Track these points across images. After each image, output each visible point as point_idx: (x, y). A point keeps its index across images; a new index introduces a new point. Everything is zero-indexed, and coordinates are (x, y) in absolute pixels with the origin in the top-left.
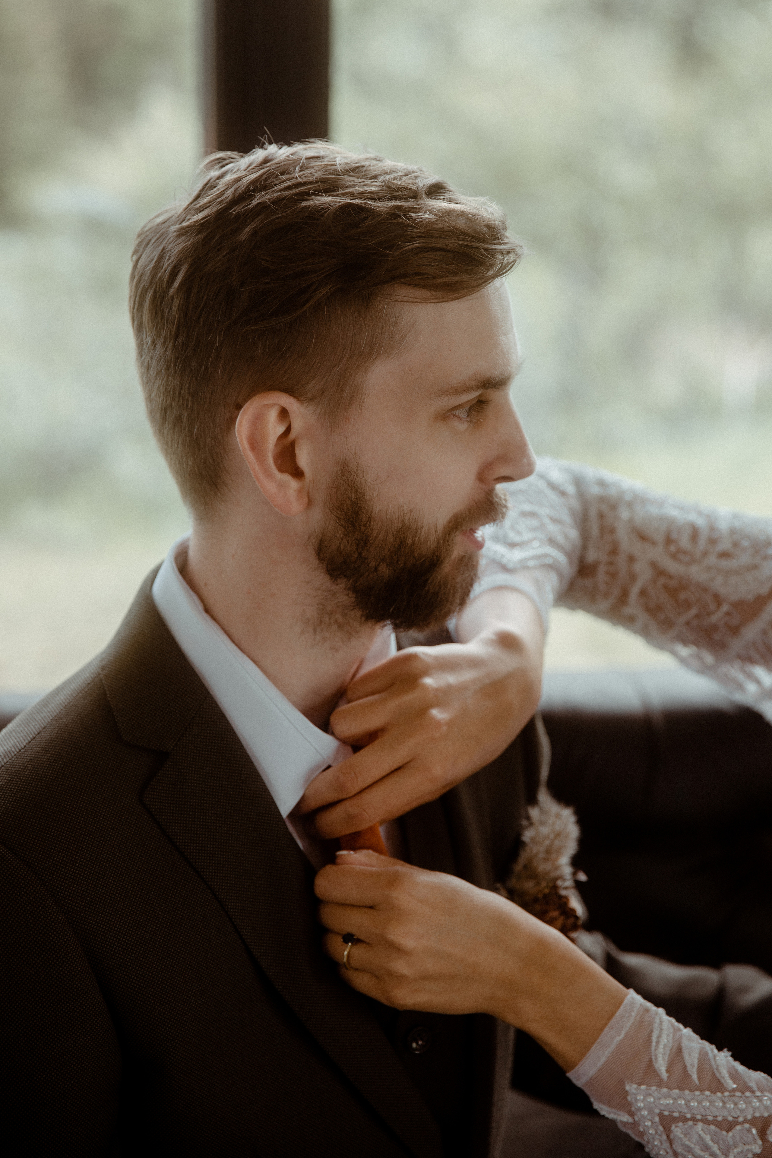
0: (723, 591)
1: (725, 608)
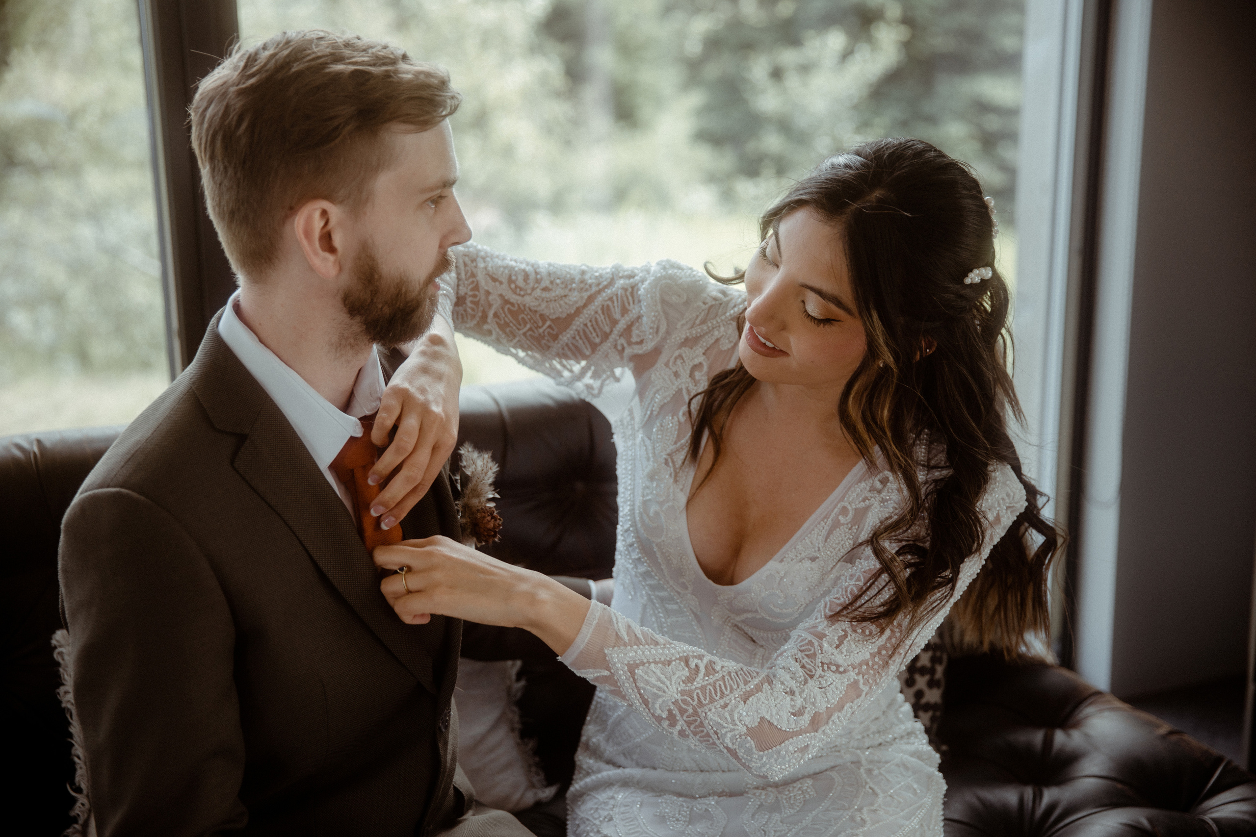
0: (546, 312)
1: (548, 323)
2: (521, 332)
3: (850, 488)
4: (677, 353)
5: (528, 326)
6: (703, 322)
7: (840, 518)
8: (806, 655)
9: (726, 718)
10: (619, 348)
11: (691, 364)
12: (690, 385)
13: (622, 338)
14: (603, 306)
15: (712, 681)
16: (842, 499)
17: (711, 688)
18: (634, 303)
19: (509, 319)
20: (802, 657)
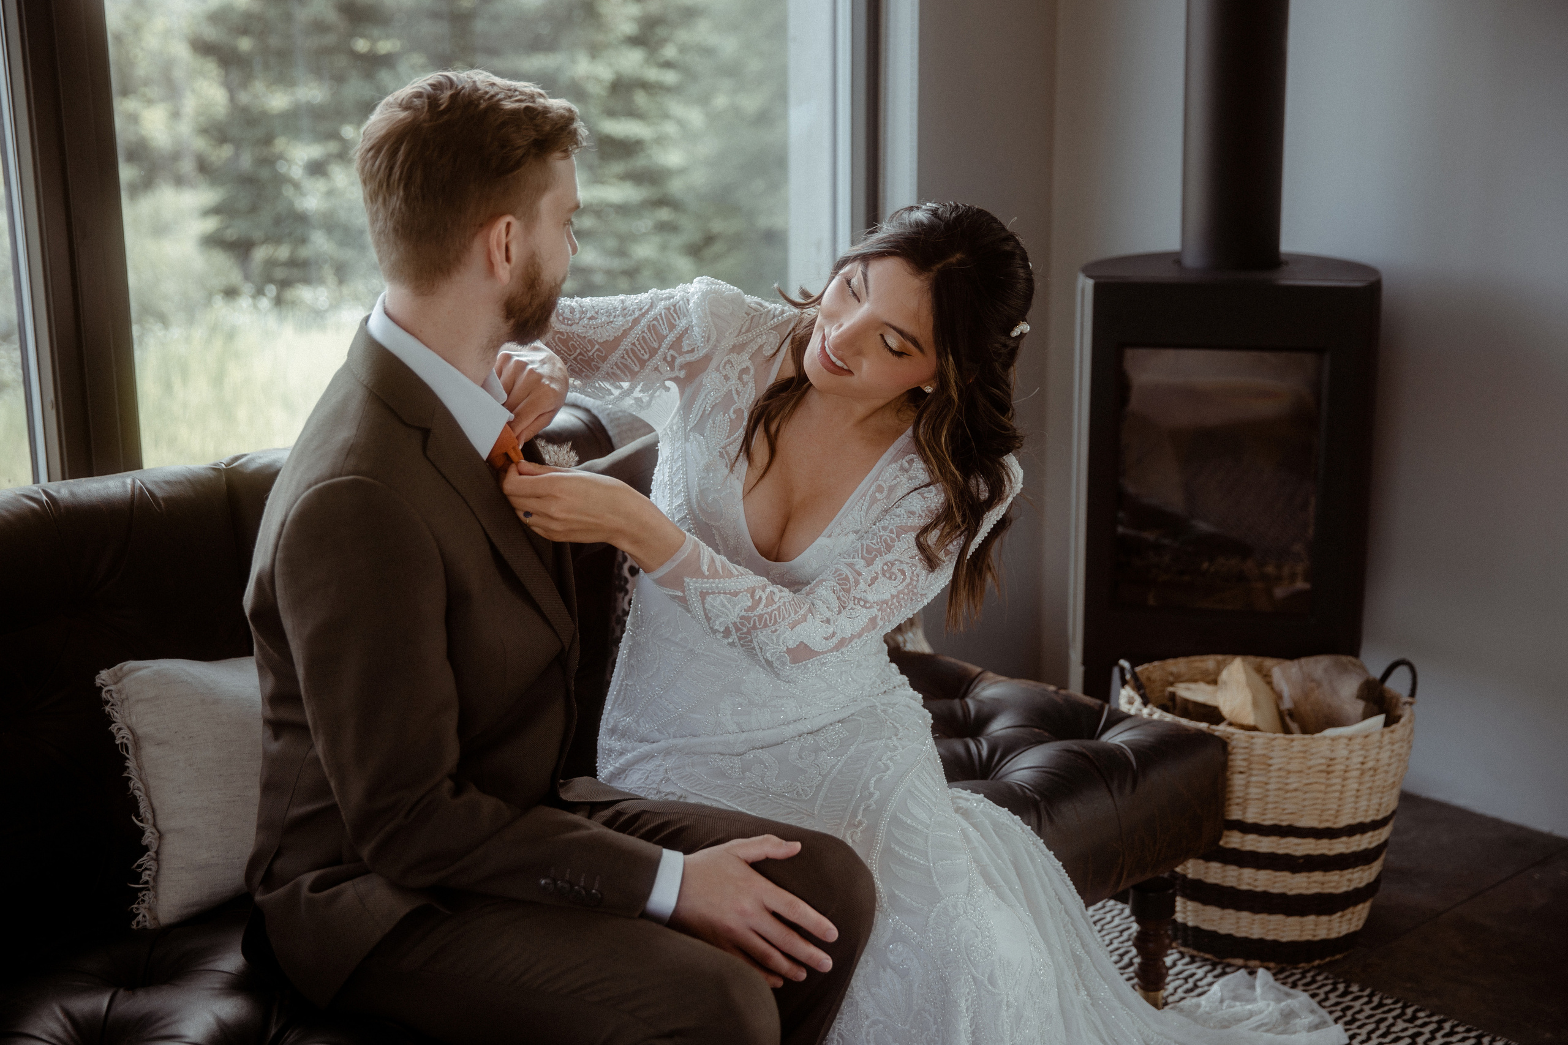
0: (595, 337)
1: (597, 347)
2: (572, 357)
3: (882, 470)
4: (726, 359)
5: (578, 351)
6: (748, 331)
7: (877, 494)
8: (843, 589)
9: (772, 640)
10: (669, 359)
11: (740, 368)
12: (739, 386)
13: (670, 350)
14: (649, 326)
15: (769, 610)
16: (877, 479)
17: (768, 617)
18: (679, 319)
19: (560, 347)
20: (840, 590)
